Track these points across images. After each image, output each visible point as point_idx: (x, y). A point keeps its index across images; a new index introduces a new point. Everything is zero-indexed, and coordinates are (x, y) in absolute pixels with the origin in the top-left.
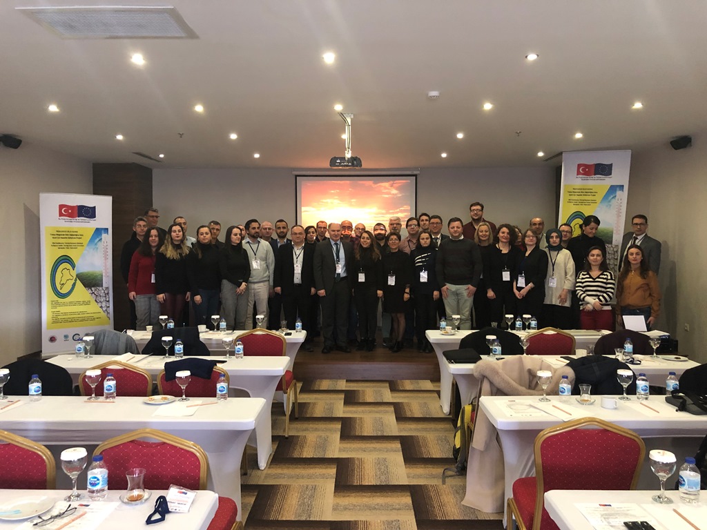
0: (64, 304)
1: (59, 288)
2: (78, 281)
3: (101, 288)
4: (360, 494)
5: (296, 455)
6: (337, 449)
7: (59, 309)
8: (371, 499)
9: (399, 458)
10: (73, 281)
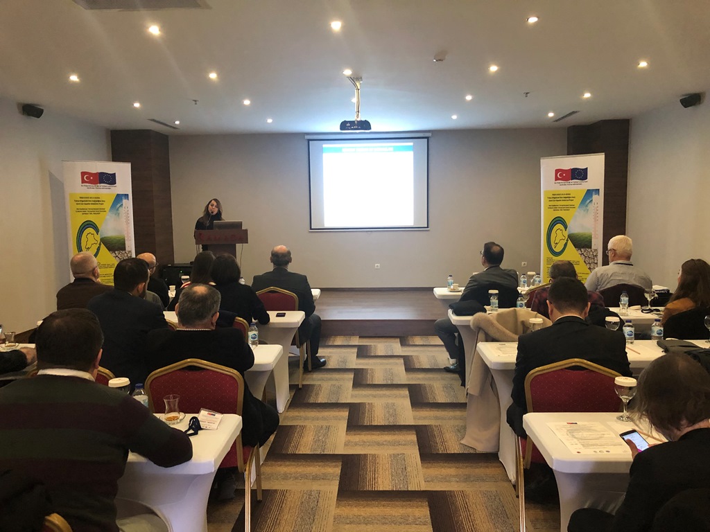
2: (103, 247)
3: (124, 252)
4: (370, 432)
5: (312, 400)
6: (350, 395)
8: (380, 436)
9: (407, 402)
10: (98, 245)
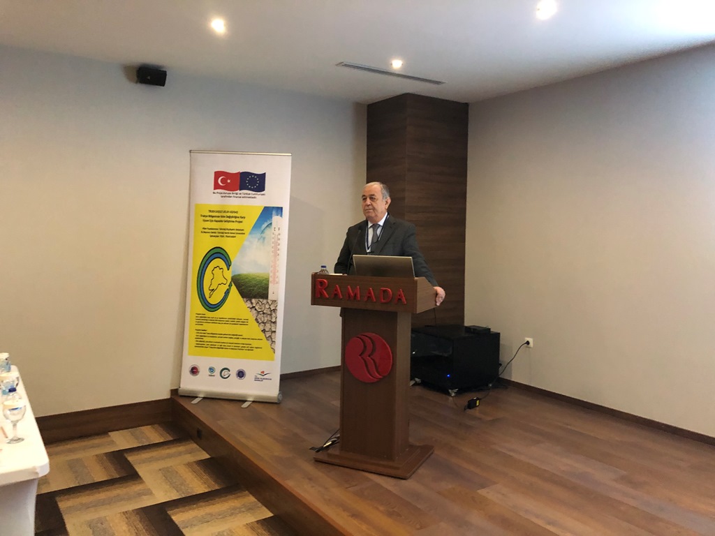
0: (214, 321)
1: (207, 295)
2: (234, 288)
3: (265, 301)
7: (205, 326)
10: (227, 287)
